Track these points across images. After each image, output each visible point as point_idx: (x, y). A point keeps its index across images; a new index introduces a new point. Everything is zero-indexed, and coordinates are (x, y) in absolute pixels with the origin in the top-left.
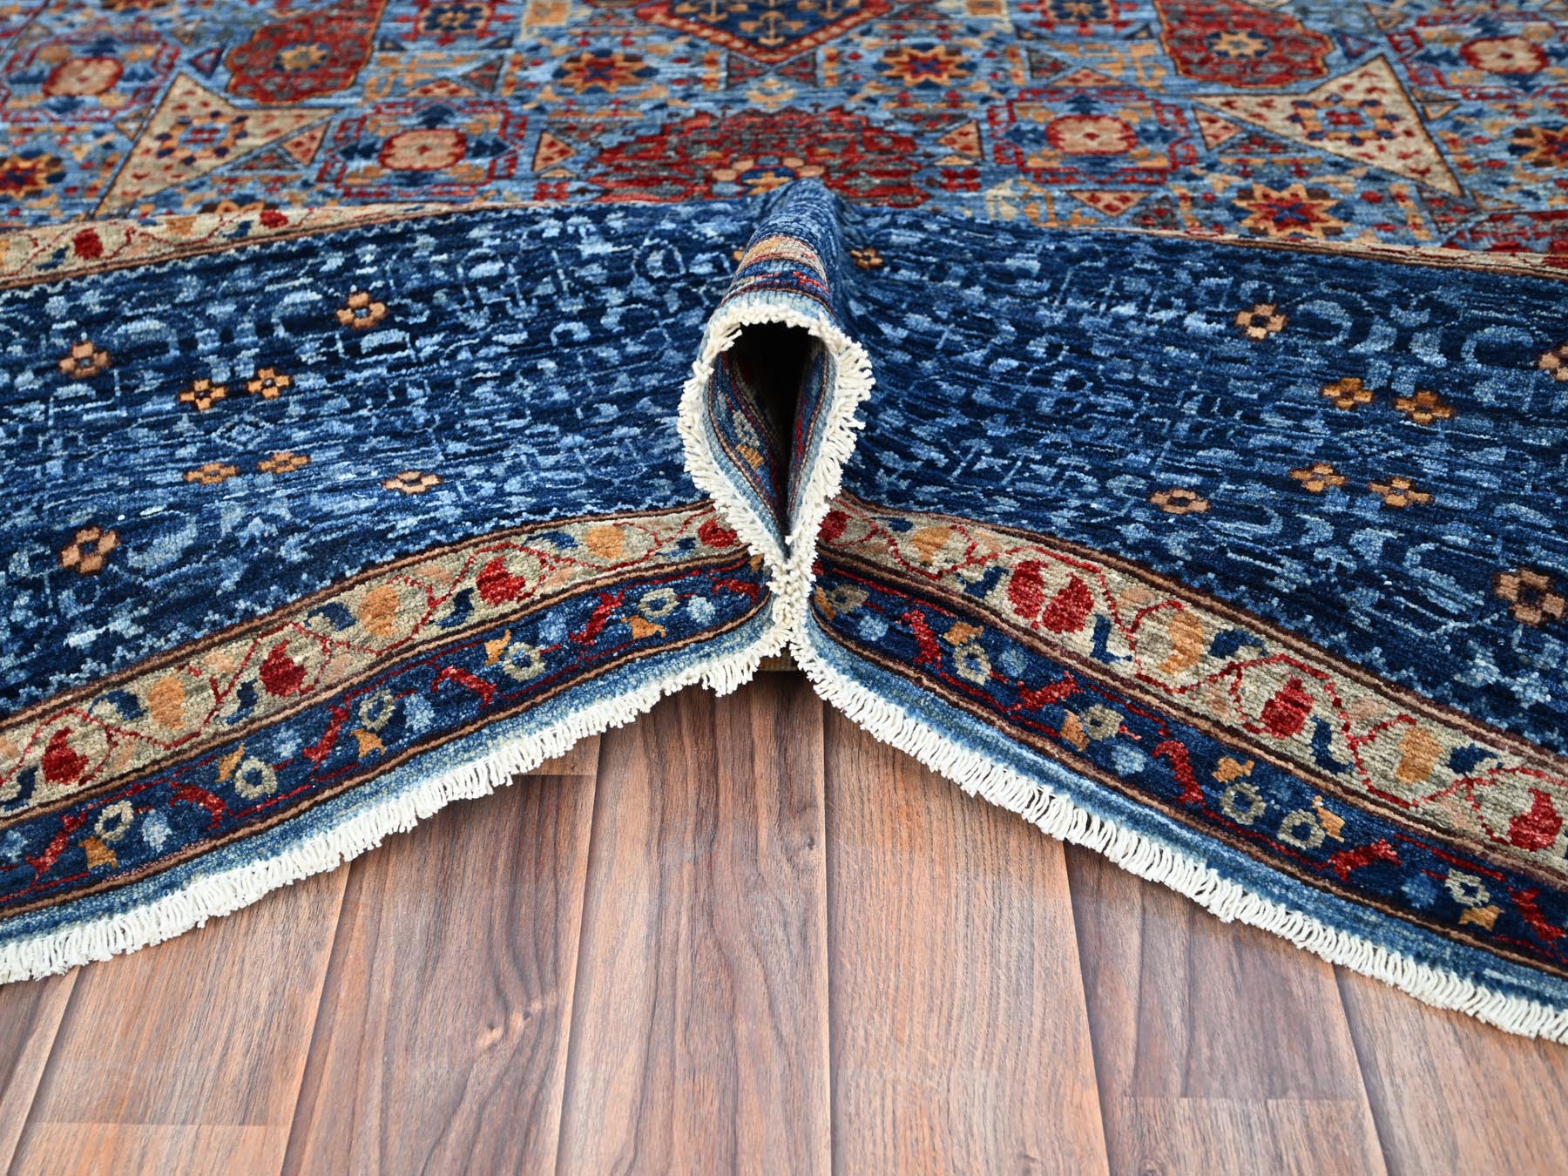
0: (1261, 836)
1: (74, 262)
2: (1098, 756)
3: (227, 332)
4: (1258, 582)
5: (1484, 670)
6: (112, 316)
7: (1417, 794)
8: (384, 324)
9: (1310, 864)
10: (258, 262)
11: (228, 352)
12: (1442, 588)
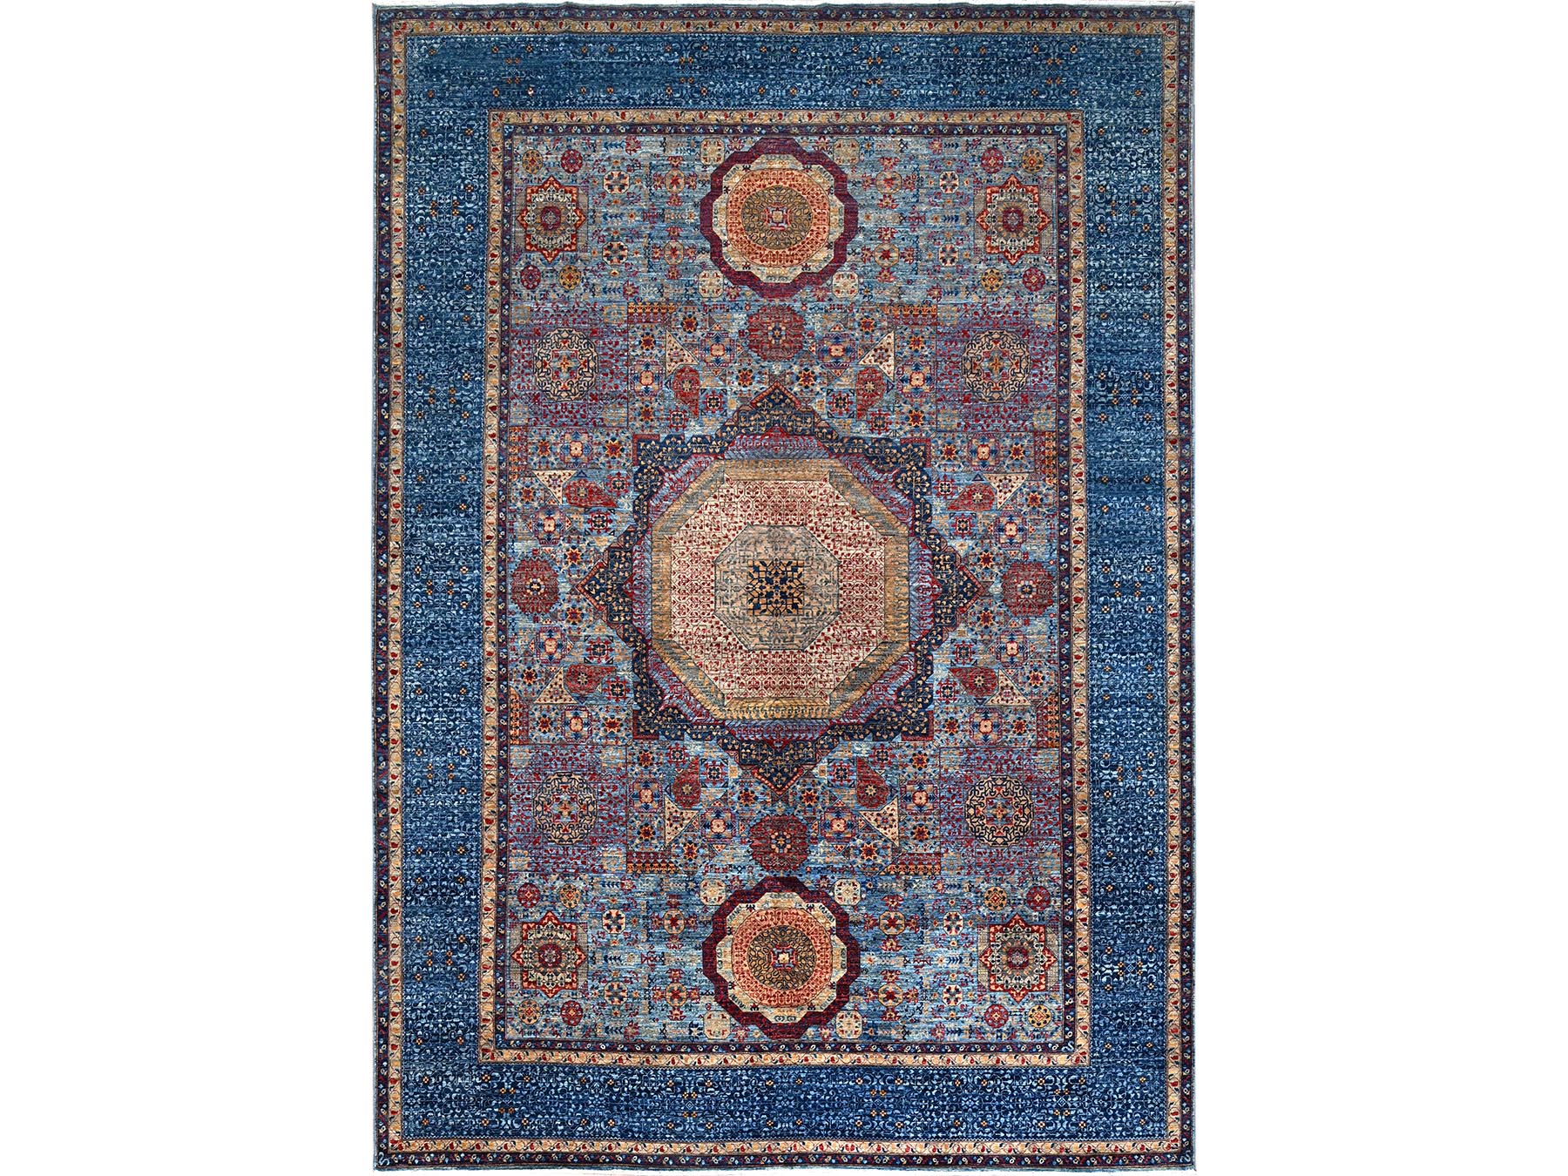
0: (881, 1164)
1: (671, 1065)
2: (862, 1163)
3: (690, 1083)
4: (871, 1136)
5: (897, 1135)
6: (675, 1076)
7: (895, 1151)
8: (711, 1087)
9: (887, 1164)
10: (696, 1071)
11: (690, 1087)
12: (890, 1128)
